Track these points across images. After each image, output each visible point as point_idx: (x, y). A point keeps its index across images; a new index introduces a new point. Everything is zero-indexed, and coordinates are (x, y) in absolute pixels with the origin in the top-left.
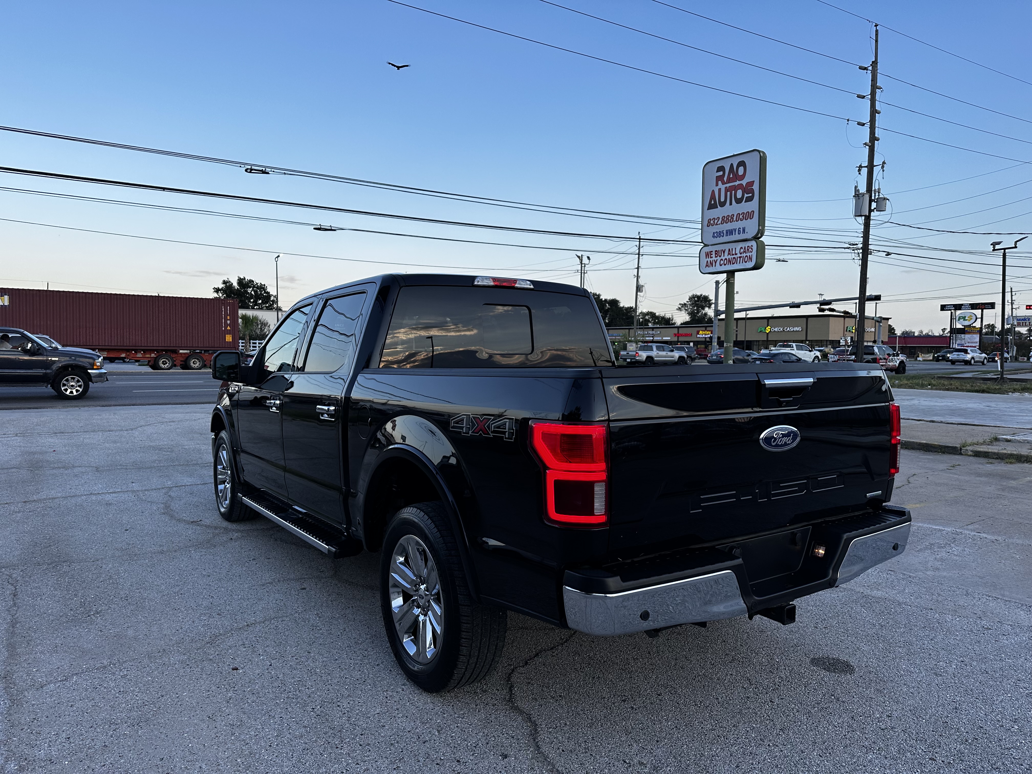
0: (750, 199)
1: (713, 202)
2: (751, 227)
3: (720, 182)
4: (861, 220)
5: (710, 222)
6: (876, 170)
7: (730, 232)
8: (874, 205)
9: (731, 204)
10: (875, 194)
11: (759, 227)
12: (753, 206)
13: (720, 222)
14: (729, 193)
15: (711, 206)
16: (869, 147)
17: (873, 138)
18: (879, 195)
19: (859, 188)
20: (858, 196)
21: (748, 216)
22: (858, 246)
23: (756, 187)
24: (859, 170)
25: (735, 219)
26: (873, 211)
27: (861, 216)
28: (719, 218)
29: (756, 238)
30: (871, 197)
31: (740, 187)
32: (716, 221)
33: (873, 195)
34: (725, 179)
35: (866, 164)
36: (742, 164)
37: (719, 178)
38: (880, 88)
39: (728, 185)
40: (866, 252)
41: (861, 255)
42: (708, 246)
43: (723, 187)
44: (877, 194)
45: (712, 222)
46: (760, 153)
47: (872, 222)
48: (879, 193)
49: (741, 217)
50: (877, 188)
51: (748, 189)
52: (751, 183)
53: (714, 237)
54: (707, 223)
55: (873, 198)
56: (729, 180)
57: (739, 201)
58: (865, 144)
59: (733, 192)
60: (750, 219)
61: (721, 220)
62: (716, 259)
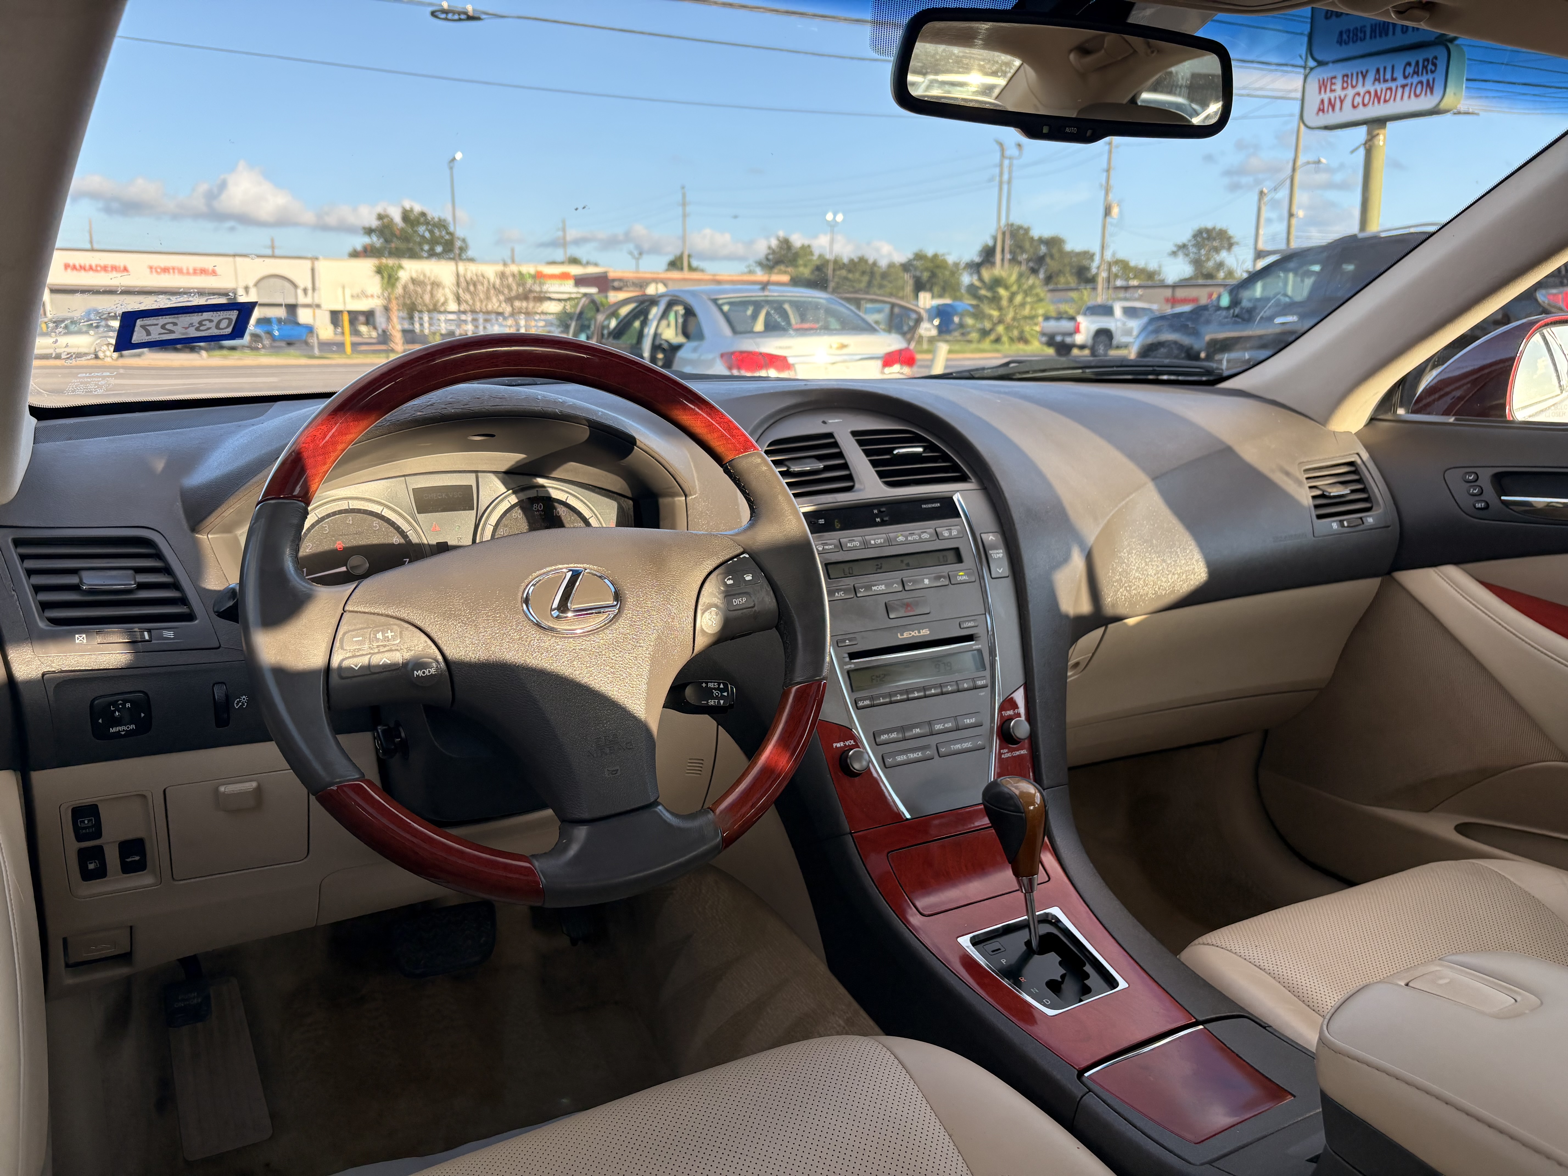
7: (1381, 29)
29: (1446, 39)
42: (1327, 64)
53: (1340, 42)
62: (1342, 94)
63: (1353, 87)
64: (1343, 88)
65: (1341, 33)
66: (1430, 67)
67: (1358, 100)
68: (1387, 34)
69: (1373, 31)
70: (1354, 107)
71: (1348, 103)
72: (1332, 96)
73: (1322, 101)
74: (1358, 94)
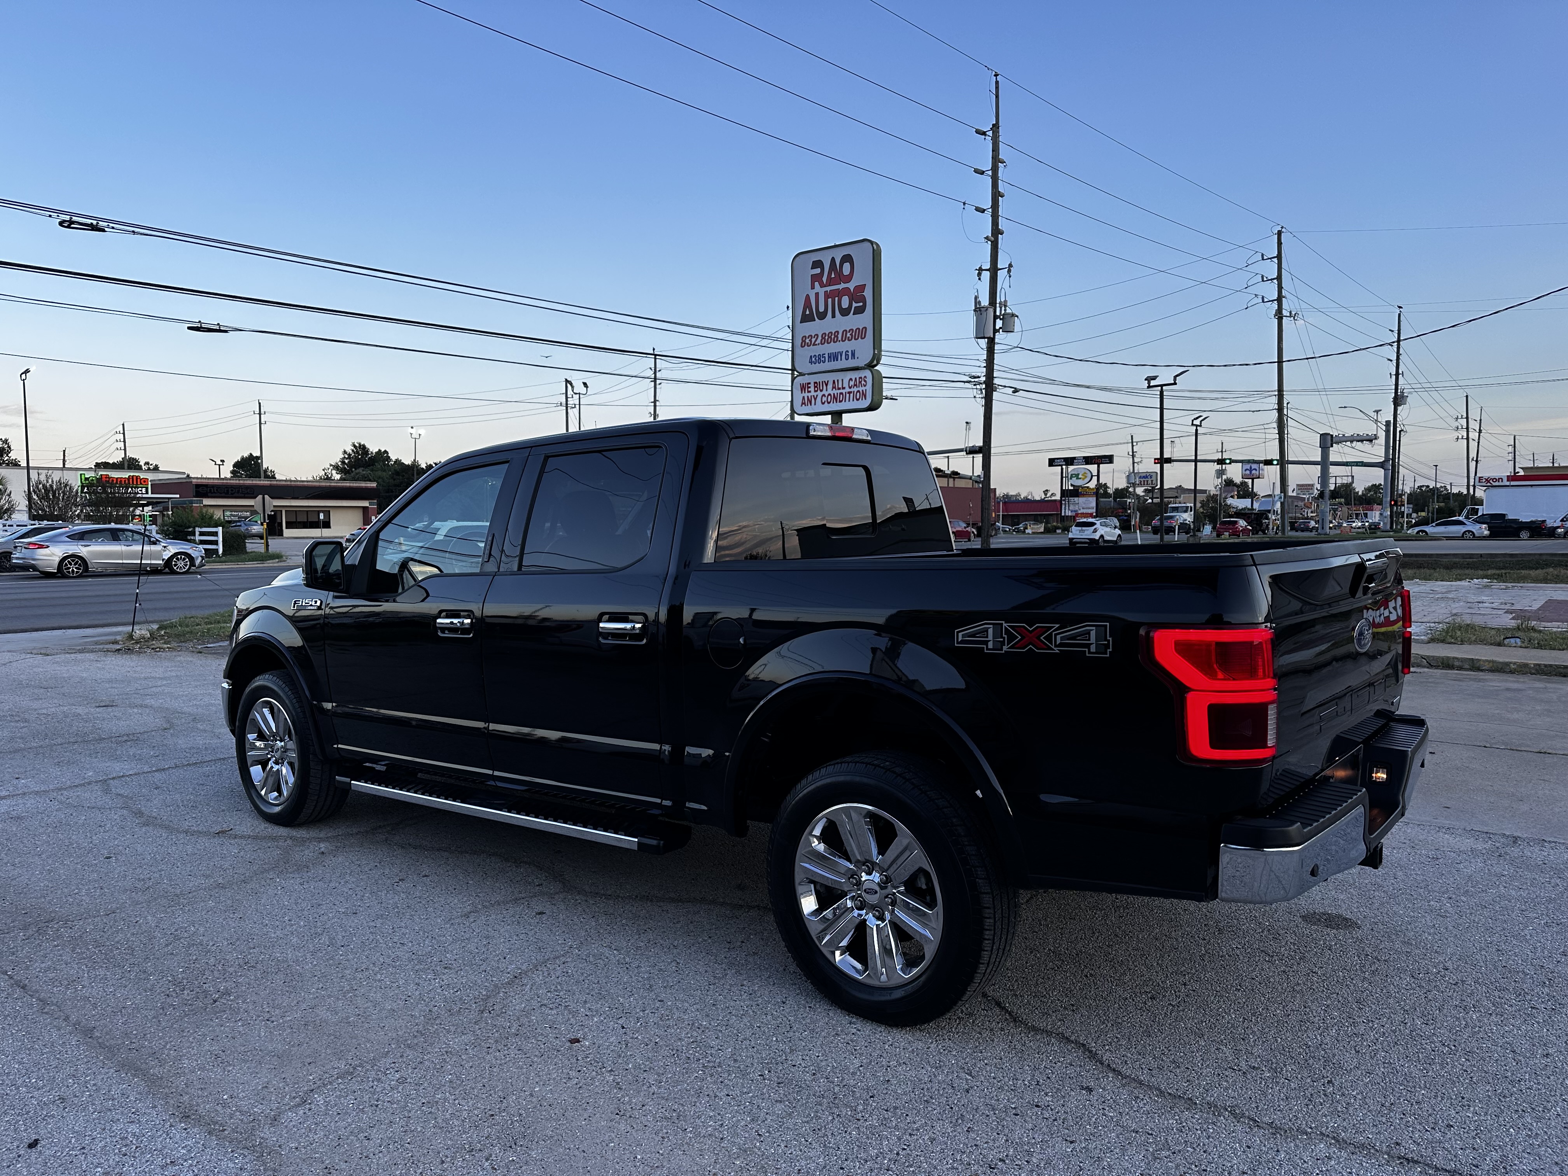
0: (860, 311)
1: (808, 312)
2: (863, 349)
3: (817, 284)
4: (983, 343)
5: (805, 341)
6: (1002, 275)
7: (834, 357)
8: (999, 323)
9: (834, 316)
10: (1001, 308)
11: (874, 351)
12: (865, 320)
13: (819, 341)
14: (830, 300)
15: (806, 318)
16: (992, 242)
17: (996, 231)
18: (1005, 310)
19: (980, 299)
20: (980, 311)
21: (860, 334)
22: (980, 379)
23: (868, 293)
24: (979, 275)
25: (840, 339)
26: (998, 331)
27: (984, 338)
28: (817, 335)
29: (871, 366)
30: (995, 312)
31: (846, 291)
32: (813, 340)
33: (998, 309)
34: (825, 279)
35: (987, 266)
36: (847, 258)
37: (815, 278)
38: (1003, 162)
39: (828, 289)
40: (990, 387)
41: (984, 391)
42: (804, 375)
43: (822, 291)
44: (1003, 308)
45: (807, 341)
46: (872, 245)
47: (997, 347)
48: (1005, 306)
49: (848, 335)
50: (1003, 300)
51: (857, 295)
52: (861, 288)
53: (811, 362)
54: (799, 343)
55: (998, 313)
56: (830, 282)
57: (845, 312)
58: (987, 238)
59: (837, 298)
60: (862, 338)
61: (820, 338)
62: (815, 394)
63: (821, 391)
64: (815, 391)
65: (811, 357)
66: (863, 382)
67: (824, 399)
68: (837, 360)
69: (829, 357)
70: (823, 403)
71: (819, 399)
72: (809, 395)
73: (804, 397)
74: (824, 395)
